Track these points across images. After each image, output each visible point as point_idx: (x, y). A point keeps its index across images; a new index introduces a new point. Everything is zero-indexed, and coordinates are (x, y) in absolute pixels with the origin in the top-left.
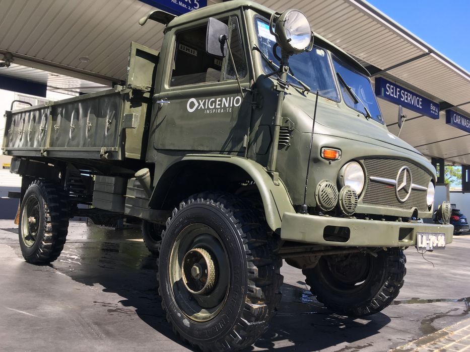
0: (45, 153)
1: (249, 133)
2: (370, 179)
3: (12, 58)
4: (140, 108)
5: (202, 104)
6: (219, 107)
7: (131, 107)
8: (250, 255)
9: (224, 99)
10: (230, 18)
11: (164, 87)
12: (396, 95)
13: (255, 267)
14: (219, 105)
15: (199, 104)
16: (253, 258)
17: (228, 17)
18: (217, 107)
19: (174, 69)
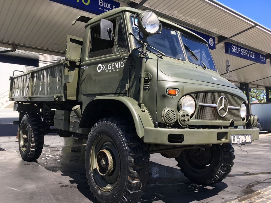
0: (29, 99)
1: (129, 82)
2: (199, 105)
3: (16, 47)
4: (74, 71)
5: (104, 67)
6: (113, 68)
7: (69, 71)
8: (130, 152)
9: (115, 64)
10: (117, 18)
11: (85, 59)
12: (238, 52)
13: (133, 160)
14: (113, 67)
15: (103, 67)
16: (131, 154)
17: (116, 17)
18: (112, 68)
19: (91, 48)
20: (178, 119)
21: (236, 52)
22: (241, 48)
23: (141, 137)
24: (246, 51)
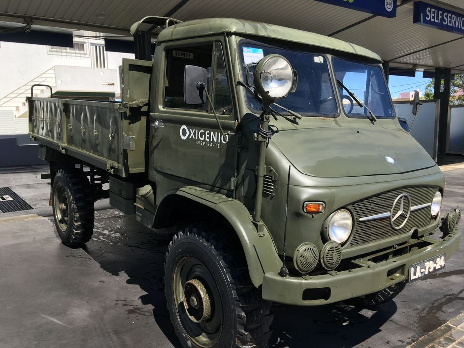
0: (64, 150)
1: (236, 174)
2: (359, 221)
4: (138, 124)
5: (193, 133)
6: (208, 140)
8: (239, 301)
9: (212, 133)
10: (214, 44)
11: (158, 108)
12: (437, 19)
13: (243, 314)
14: (208, 138)
15: (191, 134)
16: (241, 305)
17: (212, 42)
18: (207, 140)
19: (167, 85)
20: (322, 260)
21: (433, 20)
22: (444, 11)
23: (257, 286)
24: (453, 16)
